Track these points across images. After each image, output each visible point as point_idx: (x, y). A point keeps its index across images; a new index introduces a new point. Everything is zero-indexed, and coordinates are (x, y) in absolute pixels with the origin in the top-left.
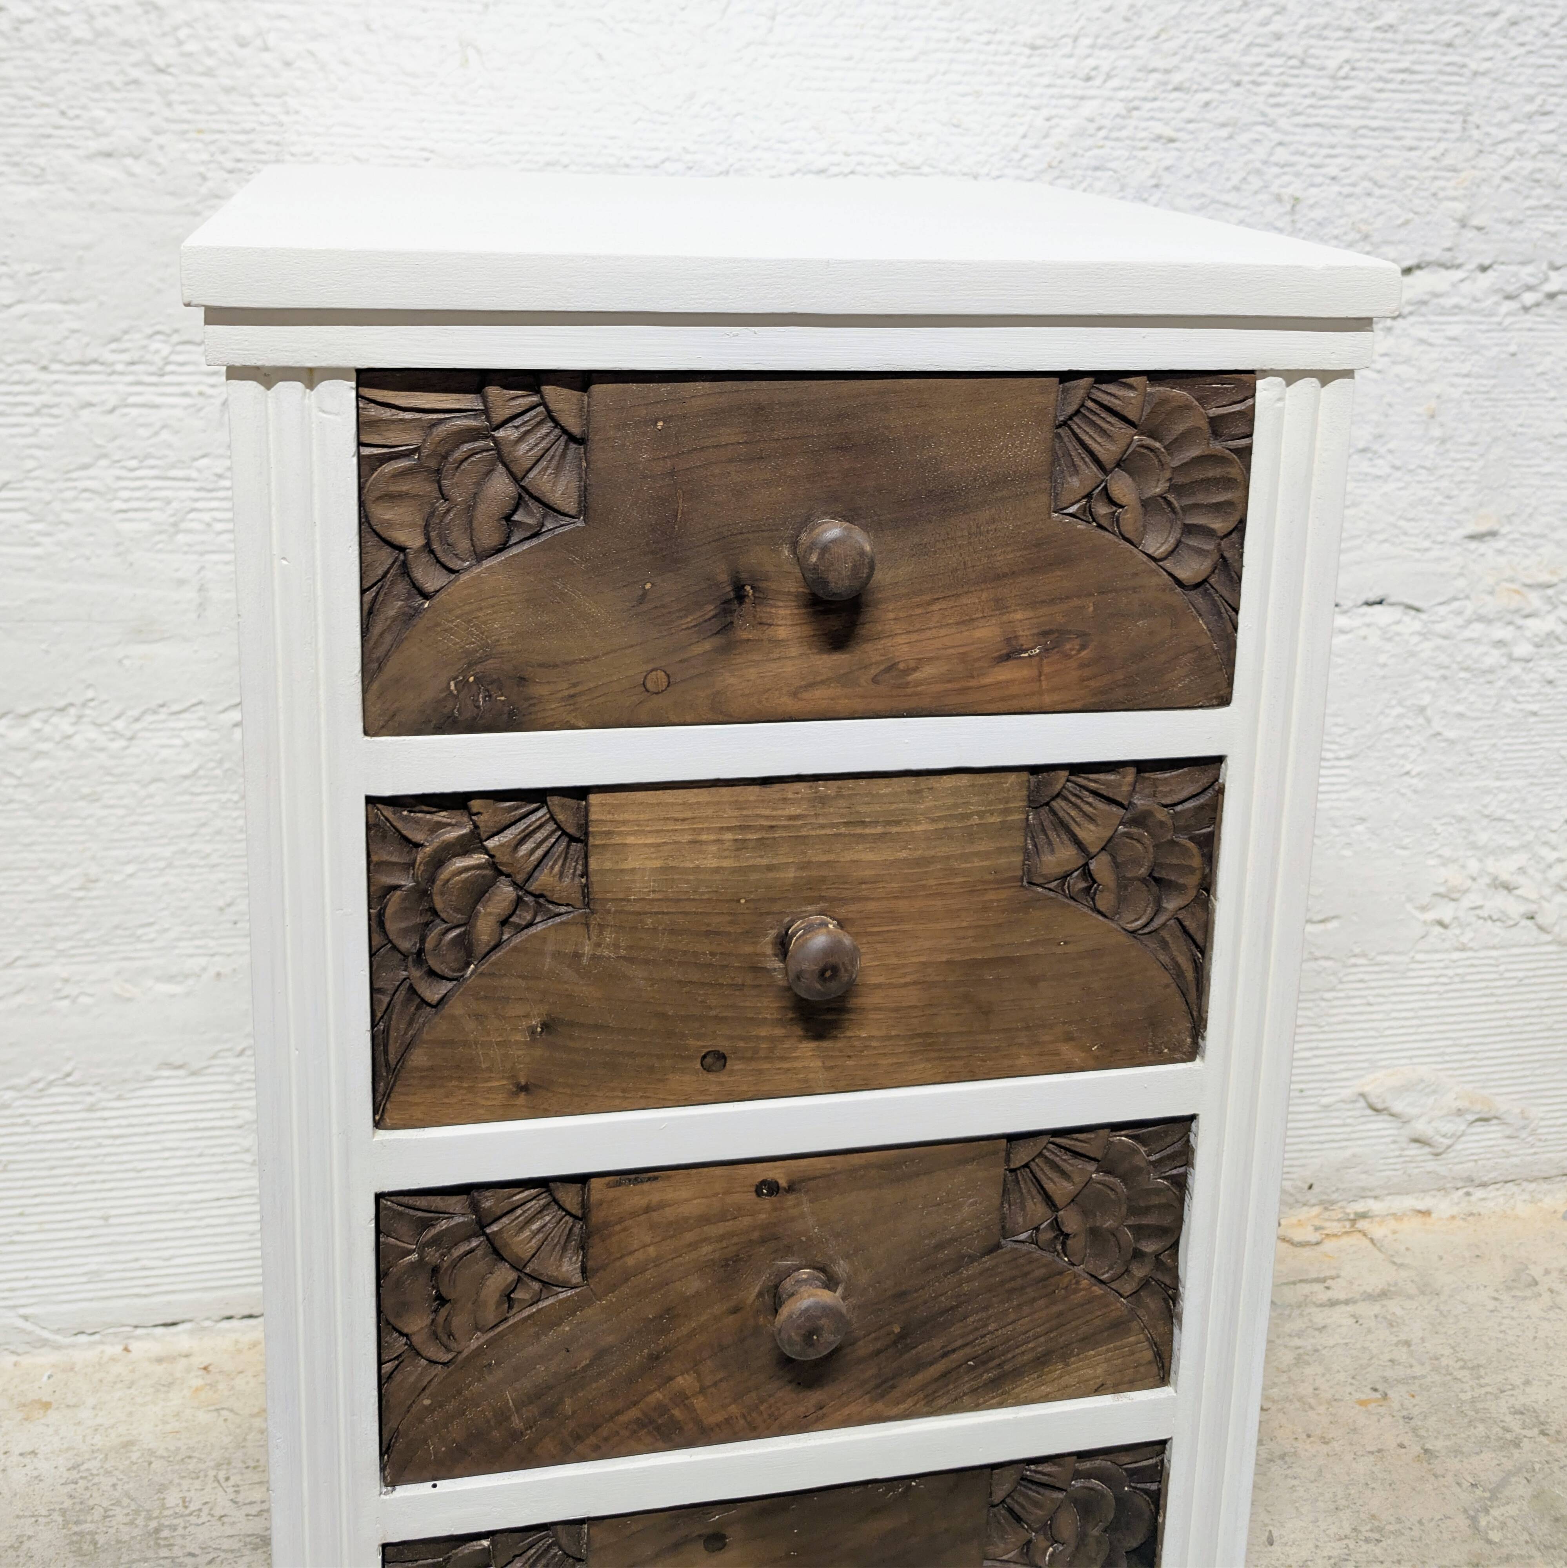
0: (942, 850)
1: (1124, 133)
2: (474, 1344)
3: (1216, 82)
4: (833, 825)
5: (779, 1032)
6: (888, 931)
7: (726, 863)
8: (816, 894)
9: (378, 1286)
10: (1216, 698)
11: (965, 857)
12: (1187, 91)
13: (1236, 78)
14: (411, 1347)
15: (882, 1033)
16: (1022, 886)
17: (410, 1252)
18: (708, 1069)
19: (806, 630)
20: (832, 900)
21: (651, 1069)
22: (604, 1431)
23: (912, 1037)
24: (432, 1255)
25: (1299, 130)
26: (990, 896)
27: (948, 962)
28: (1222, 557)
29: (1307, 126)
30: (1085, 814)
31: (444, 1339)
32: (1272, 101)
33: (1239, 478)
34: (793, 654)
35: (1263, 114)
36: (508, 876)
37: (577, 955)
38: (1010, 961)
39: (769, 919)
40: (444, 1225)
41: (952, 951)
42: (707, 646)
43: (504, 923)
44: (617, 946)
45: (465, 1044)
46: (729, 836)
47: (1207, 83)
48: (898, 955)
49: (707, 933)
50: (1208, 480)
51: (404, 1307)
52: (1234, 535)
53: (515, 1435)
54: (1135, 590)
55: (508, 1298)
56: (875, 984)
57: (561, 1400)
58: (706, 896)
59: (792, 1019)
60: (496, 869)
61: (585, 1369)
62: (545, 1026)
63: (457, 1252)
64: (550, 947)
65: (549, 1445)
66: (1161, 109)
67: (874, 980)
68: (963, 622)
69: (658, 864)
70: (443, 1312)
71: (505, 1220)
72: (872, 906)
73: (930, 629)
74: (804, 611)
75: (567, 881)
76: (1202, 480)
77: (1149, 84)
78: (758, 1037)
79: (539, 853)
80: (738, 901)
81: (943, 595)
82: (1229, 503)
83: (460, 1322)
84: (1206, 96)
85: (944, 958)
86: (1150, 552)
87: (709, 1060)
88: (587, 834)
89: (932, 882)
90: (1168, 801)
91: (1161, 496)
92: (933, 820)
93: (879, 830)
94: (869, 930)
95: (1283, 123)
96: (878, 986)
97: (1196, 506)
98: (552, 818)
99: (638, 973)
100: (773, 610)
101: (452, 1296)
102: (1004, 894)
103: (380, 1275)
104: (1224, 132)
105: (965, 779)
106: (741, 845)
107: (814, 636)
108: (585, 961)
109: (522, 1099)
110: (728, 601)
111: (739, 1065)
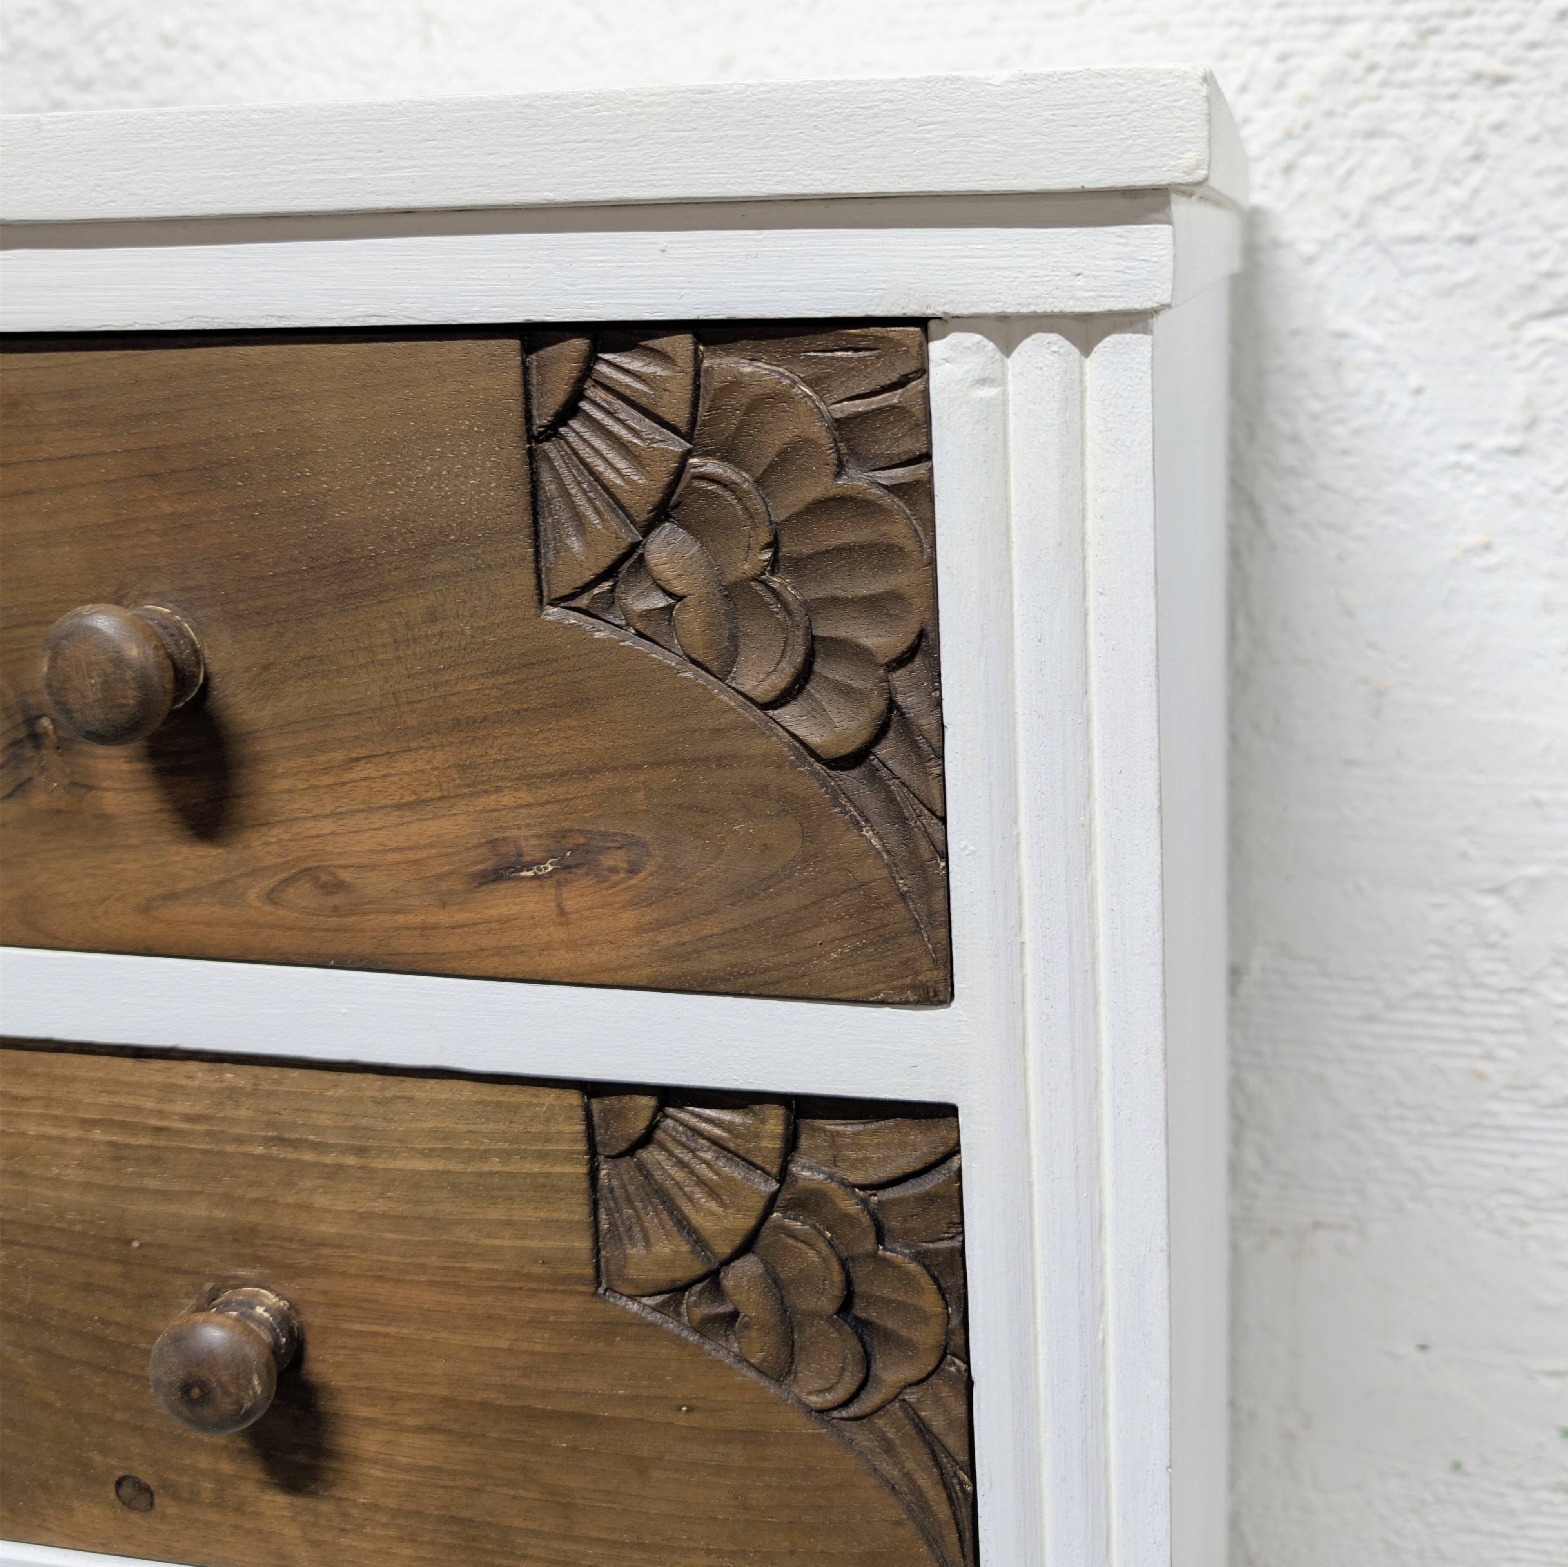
0: (443, 1209)
5: (227, 1467)
6: (376, 1334)
7: (98, 1178)
8: (247, 1251)
10: (914, 987)
11: (487, 1227)
15: (392, 1503)
16: (595, 1294)
18: (128, 1504)
20: (270, 1266)
21: (48, 1488)
23: (446, 1520)
26: (545, 1302)
27: (484, 1403)
28: (892, 705)
30: (701, 1182)
33: (909, 545)
34: (133, 841)
39: (180, 1281)
41: (489, 1387)
46: (97, 1134)
48: (397, 1376)
49: (90, 1288)
50: (848, 549)
52: (918, 662)
54: (721, 761)
56: (366, 1419)
58: (78, 1228)
59: (241, 1451)
68: (409, 805)
73: (352, 813)
74: (139, 766)
76: (839, 550)
78: (195, 1470)
80: (129, 1242)
81: (366, 752)
82: (894, 597)
85: (476, 1395)
86: (746, 688)
87: (127, 1490)
89: (433, 1260)
90: (858, 1177)
91: (754, 579)
92: (423, 1155)
93: (333, 1159)
94: (345, 1326)
96: (372, 1422)
97: (834, 601)
100: (90, 762)
102: (569, 1303)
106: (117, 1152)
107: (160, 811)
110: (15, 743)
111: (172, 1510)
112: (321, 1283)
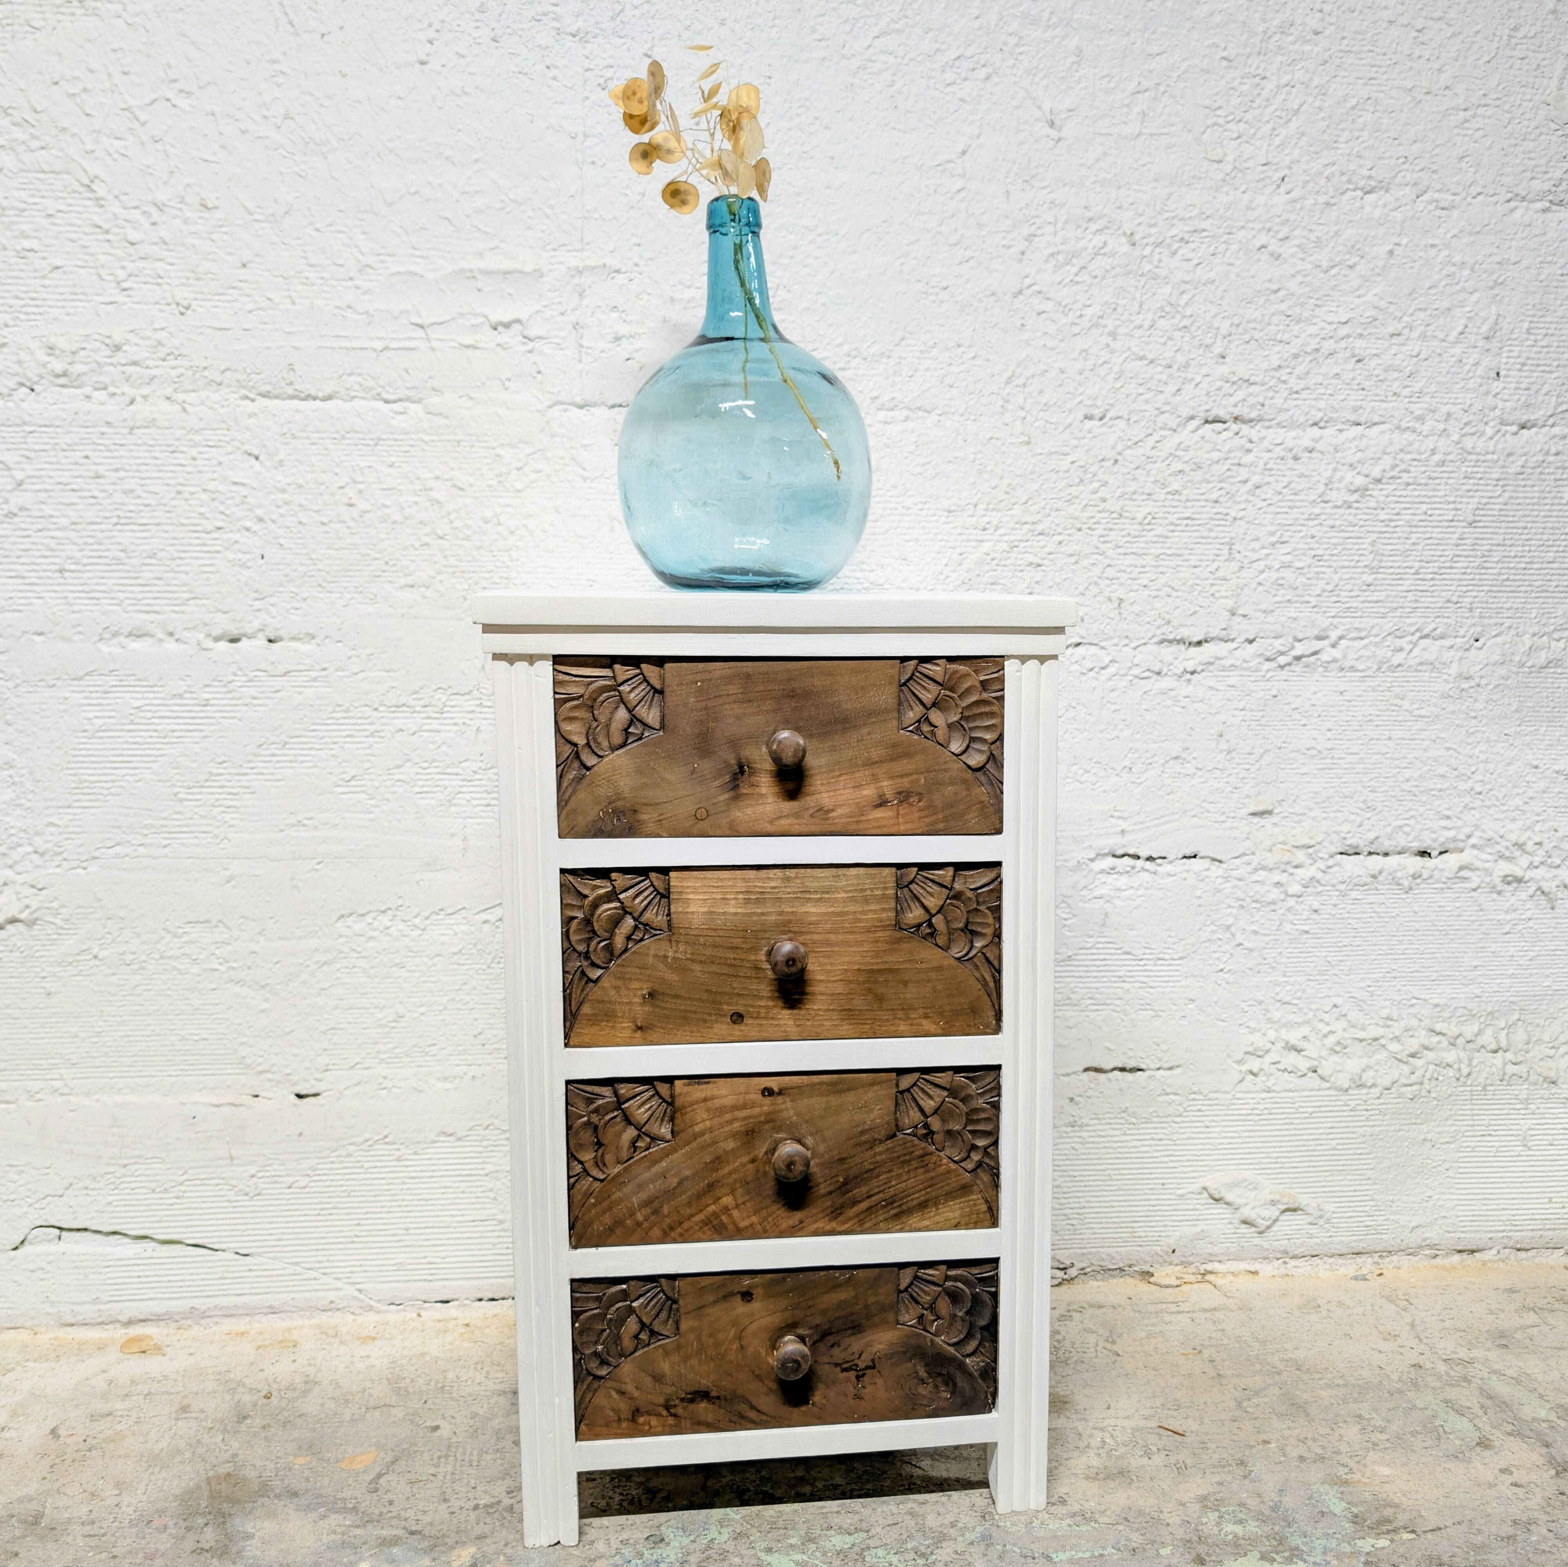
0: (851, 908)
1: (1009, 562)
2: (616, 1170)
3: (1065, 529)
4: (794, 893)
5: (770, 1003)
6: (825, 951)
7: (739, 911)
9: (567, 1134)
10: (994, 829)
11: (864, 913)
12: (1048, 535)
13: (1079, 526)
14: (585, 1170)
15: (825, 1007)
16: (896, 930)
17: (583, 1116)
18: (734, 1022)
19: (775, 789)
20: (795, 932)
21: (705, 1021)
22: (686, 1225)
23: (841, 1011)
24: (595, 1119)
25: (1121, 557)
26: (880, 934)
27: (858, 970)
28: (991, 754)
29: (1125, 554)
30: (928, 893)
31: (601, 1165)
32: (1102, 539)
33: (998, 712)
35: (1097, 548)
36: (630, 914)
37: (666, 957)
38: (891, 971)
39: (763, 942)
40: (600, 1102)
41: (860, 964)
42: (726, 796)
43: (629, 938)
44: (685, 952)
45: (610, 1002)
46: (741, 896)
47: (1060, 530)
48: (831, 964)
49: (732, 948)
50: (982, 714)
51: (581, 1146)
52: (998, 743)
53: (639, 1224)
54: (945, 770)
55: (633, 1144)
56: (820, 980)
57: (662, 1207)
58: (731, 928)
59: (777, 997)
60: (625, 911)
61: (674, 1189)
62: (650, 994)
63: (607, 1118)
64: (652, 952)
65: (656, 1232)
66: (1032, 547)
67: (819, 978)
68: (856, 786)
69: (705, 909)
70: (600, 1151)
71: (631, 1102)
72: (816, 937)
73: (839, 790)
74: (775, 779)
75: (660, 917)
76: (978, 714)
77: (1023, 532)
78: (760, 1006)
79: (646, 902)
80: (747, 931)
81: (845, 772)
82: (993, 726)
83: (608, 1158)
84: (1059, 538)
85: (856, 967)
86: (952, 751)
87: (735, 1017)
88: (669, 893)
89: (847, 925)
90: (973, 887)
91: (957, 722)
92: (846, 892)
93: (818, 896)
95: (1110, 553)
96: (822, 981)
97: (977, 727)
98: (652, 885)
99: (697, 967)
100: (759, 779)
101: (605, 1142)
102: (887, 933)
103: (569, 1128)
104: (1073, 560)
105: (862, 870)
106: (747, 901)
107: (780, 792)
108: (669, 960)
109: (639, 1034)
110: (736, 774)
111: (750, 1021)
112: (808, 937)
